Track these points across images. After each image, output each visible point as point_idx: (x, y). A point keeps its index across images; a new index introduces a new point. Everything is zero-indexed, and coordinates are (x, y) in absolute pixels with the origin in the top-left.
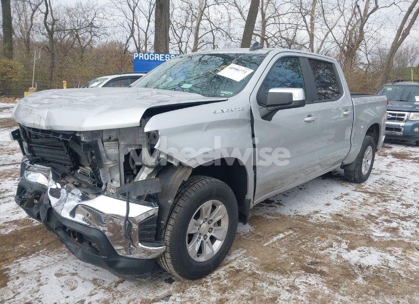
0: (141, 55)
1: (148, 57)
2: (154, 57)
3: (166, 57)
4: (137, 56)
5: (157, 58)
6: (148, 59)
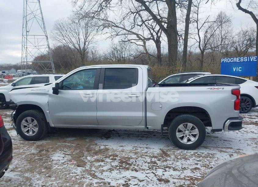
0: (225, 60)
1: (229, 60)
2: (233, 60)
3: (241, 59)
4: (223, 61)
5: (235, 61)
6: (229, 62)
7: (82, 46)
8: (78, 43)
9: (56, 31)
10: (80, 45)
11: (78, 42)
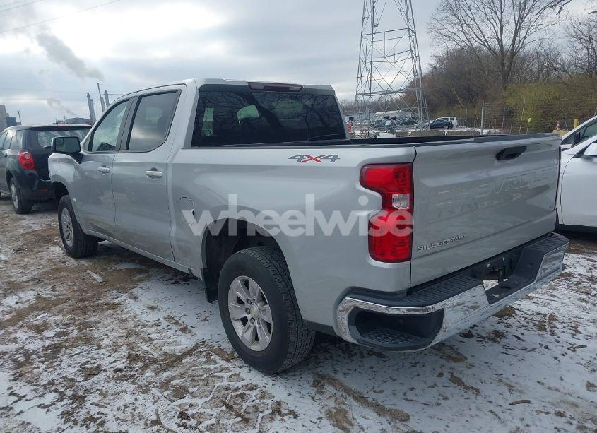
7: (507, 42)
8: (497, 35)
9: (444, 14)
10: (501, 40)
11: (499, 34)
